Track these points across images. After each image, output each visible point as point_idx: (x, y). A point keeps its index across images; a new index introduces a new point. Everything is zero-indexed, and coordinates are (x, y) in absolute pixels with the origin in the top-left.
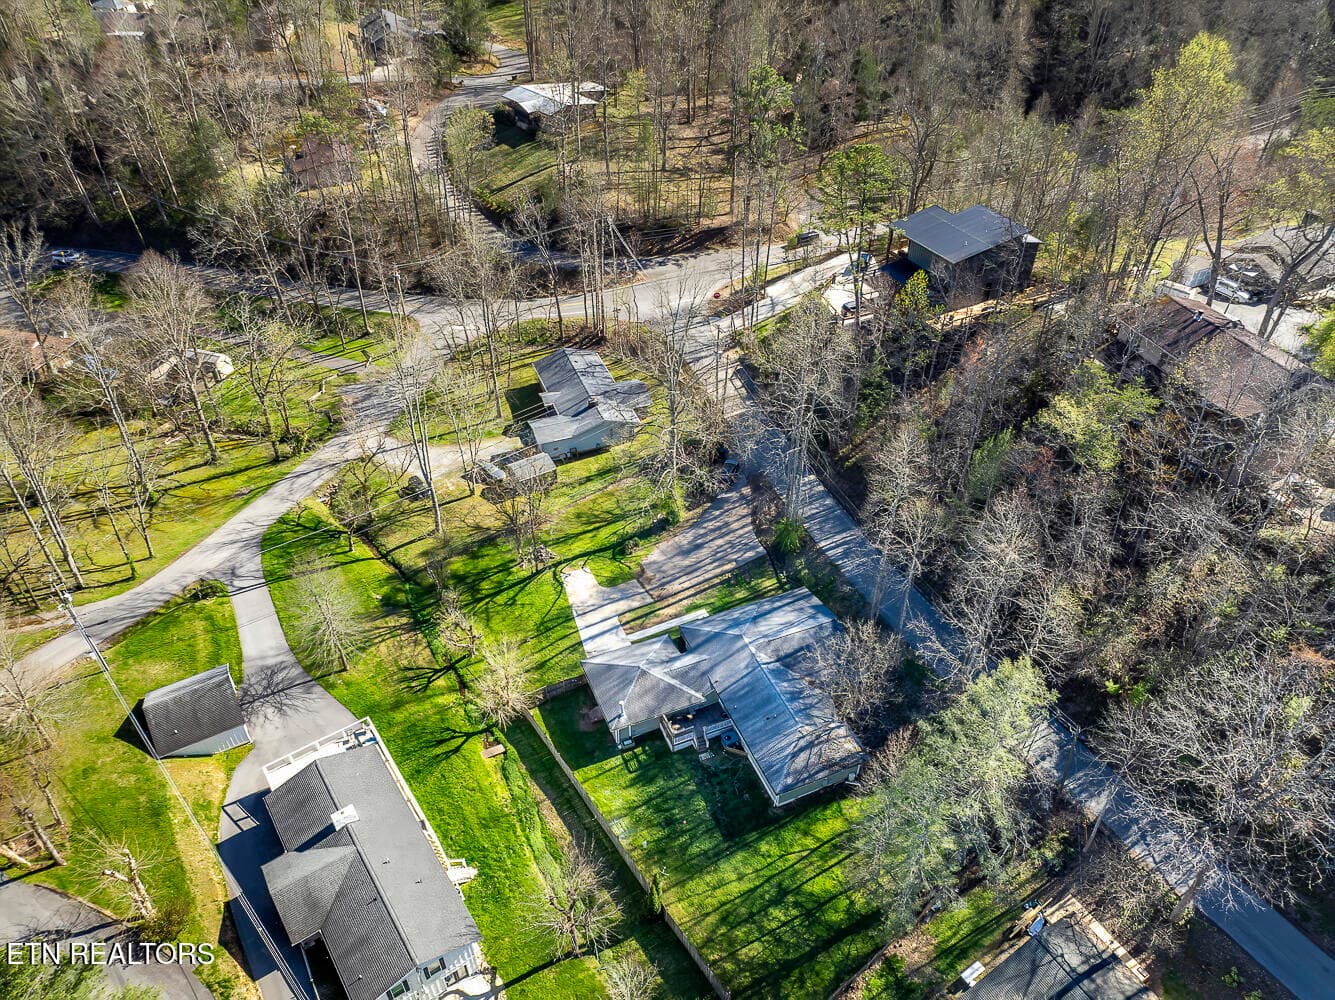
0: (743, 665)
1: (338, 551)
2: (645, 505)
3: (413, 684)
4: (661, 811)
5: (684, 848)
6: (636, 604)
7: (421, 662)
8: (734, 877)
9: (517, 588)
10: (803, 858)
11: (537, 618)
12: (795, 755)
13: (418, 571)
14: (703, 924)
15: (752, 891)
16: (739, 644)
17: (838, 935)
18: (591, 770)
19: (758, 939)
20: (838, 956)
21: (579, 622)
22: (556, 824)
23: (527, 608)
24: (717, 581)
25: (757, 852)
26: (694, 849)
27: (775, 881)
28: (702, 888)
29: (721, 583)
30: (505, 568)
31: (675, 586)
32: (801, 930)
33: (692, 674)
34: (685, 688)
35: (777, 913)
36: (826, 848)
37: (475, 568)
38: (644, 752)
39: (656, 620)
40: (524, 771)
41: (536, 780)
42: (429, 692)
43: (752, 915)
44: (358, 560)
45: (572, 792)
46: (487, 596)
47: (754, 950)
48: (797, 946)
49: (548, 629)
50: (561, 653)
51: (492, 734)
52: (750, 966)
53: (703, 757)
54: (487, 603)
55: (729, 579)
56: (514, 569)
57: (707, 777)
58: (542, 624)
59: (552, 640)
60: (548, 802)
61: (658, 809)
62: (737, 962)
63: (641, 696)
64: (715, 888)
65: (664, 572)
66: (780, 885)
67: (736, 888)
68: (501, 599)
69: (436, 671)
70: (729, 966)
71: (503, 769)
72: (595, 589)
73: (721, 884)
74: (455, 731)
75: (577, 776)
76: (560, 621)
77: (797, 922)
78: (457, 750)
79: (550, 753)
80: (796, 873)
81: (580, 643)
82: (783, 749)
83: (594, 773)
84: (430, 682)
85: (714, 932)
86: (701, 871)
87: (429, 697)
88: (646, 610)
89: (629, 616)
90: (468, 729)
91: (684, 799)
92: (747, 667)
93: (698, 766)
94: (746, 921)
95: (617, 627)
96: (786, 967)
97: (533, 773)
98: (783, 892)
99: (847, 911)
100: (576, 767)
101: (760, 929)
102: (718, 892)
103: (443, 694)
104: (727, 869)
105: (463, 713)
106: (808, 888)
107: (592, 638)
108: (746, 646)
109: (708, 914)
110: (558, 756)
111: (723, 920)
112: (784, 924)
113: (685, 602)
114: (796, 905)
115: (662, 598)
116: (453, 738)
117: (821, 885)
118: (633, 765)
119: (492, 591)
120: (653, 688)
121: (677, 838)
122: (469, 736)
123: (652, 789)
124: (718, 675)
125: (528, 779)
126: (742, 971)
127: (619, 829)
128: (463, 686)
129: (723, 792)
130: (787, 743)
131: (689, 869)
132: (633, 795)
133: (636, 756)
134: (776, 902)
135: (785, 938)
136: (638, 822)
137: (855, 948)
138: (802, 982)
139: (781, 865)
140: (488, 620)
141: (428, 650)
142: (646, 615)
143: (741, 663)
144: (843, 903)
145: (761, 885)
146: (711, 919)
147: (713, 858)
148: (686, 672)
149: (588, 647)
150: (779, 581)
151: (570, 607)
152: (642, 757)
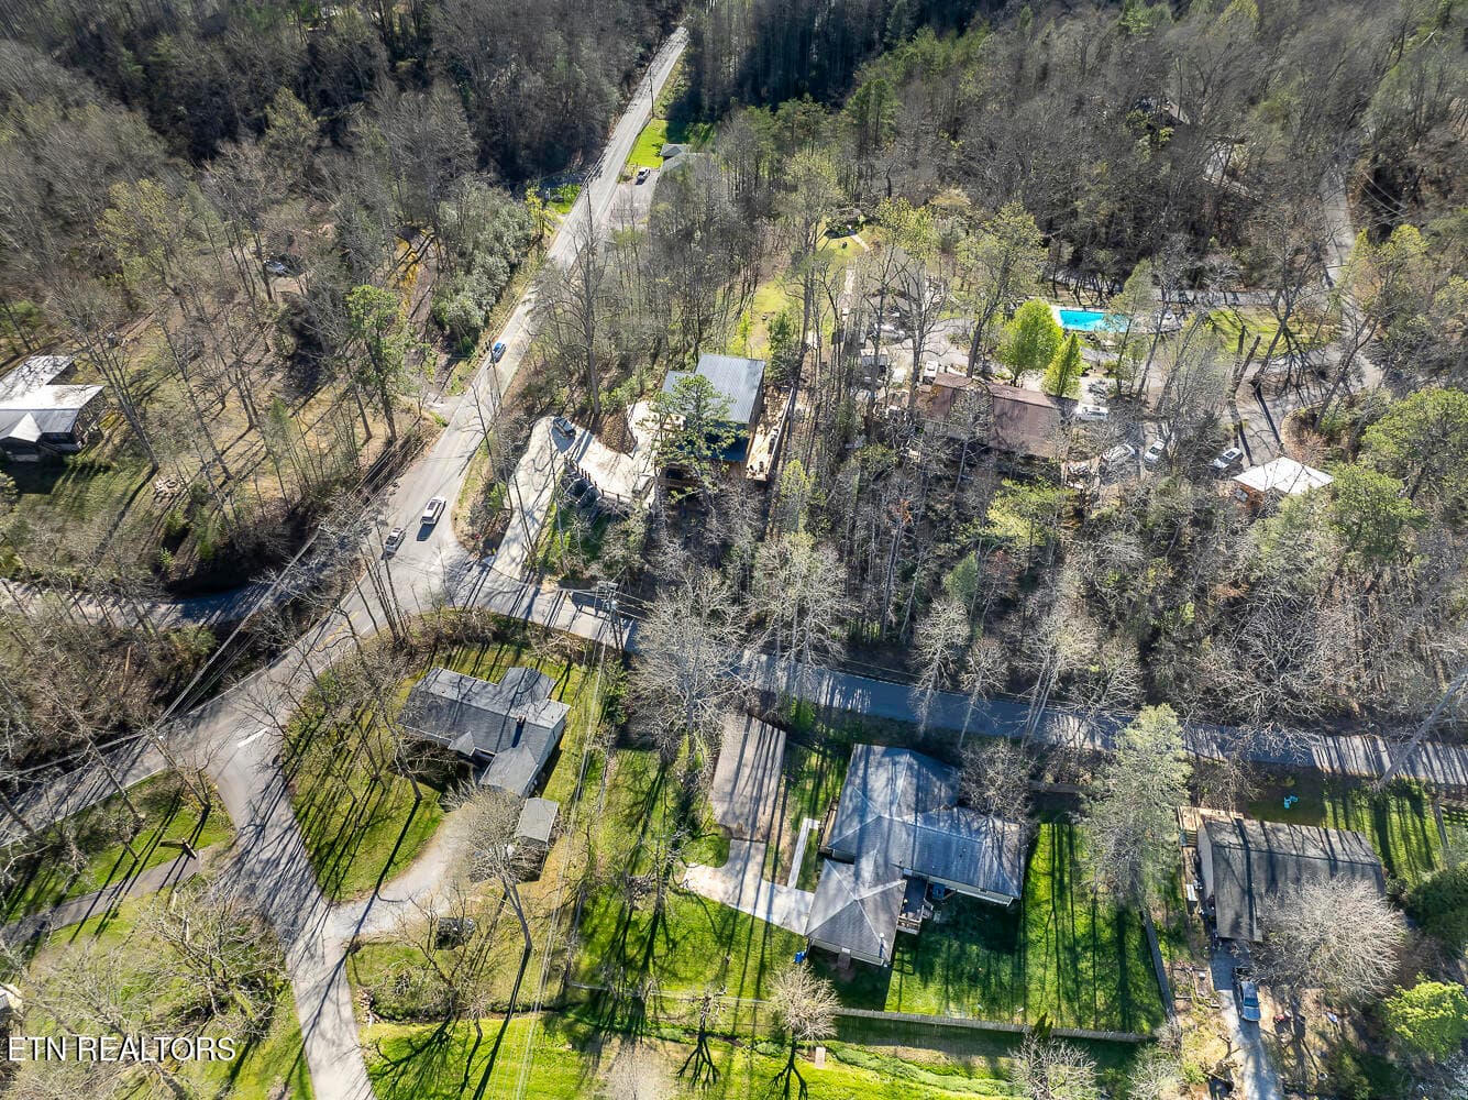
0: (904, 836)
1: (470, 1047)
2: (653, 774)
3: (704, 1077)
4: (959, 977)
5: (1000, 984)
6: (759, 858)
7: (681, 1057)
8: (1042, 971)
9: (659, 929)
10: (1056, 919)
11: (709, 938)
12: (1001, 864)
13: (562, 996)
14: (1064, 1013)
15: (1059, 967)
16: (886, 824)
17: (1120, 942)
18: (891, 1000)
19: (1095, 990)
20: (1134, 955)
21: (746, 909)
22: (923, 1055)
23: (691, 937)
24: (782, 789)
25: (1032, 942)
26: (1006, 979)
27: (1060, 947)
28: (1038, 996)
29: (787, 788)
30: (625, 924)
31: (763, 820)
32: (1103, 961)
33: (881, 872)
34: (889, 886)
35: (1083, 965)
36: (1058, 903)
37: (603, 947)
38: (903, 953)
39: (786, 857)
40: (856, 1047)
41: (870, 1044)
42: (723, 1070)
43: (1075, 981)
44: (500, 1038)
45: (902, 1025)
46: (646, 959)
47: (1101, 999)
48: (1112, 971)
49: (731, 937)
50: (764, 944)
51: (802, 1047)
52: (1110, 1007)
53: (937, 918)
54: (654, 963)
55: (788, 781)
56: (634, 917)
57: (952, 927)
58: (720, 937)
59: (745, 941)
60: (900, 1048)
61: (959, 978)
62: (1103, 1014)
63: (877, 919)
64: (1043, 988)
65: (742, 814)
66: (1065, 948)
67: (1051, 975)
68: (660, 948)
69: (699, 1051)
70: (1103, 1021)
71: (843, 1061)
72: (719, 874)
73: (1042, 982)
74: (781, 1075)
75: (890, 1012)
76: (731, 921)
77: (1097, 958)
78: (803, 1084)
79: (854, 1017)
80: (1063, 933)
81: (768, 924)
82: (991, 866)
83: (896, 999)
84: (710, 1063)
85: (1074, 1011)
86: (1026, 988)
87: (728, 1073)
88: (771, 856)
89: (768, 871)
90: (784, 1063)
91: (963, 954)
92: (909, 835)
93: (941, 928)
94: (1078, 987)
95: (772, 888)
96: (1123, 987)
97: (863, 1041)
98: (1071, 950)
99: (1108, 925)
100: (881, 1007)
101: (1088, 982)
102: (1048, 987)
103: (731, 1061)
104: (1035, 970)
105: (762, 1058)
106: (1078, 934)
107: (769, 912)
108: (891, 821)
109: (1059, 1006)
110: (860, 1013)
111: (1070, 1000)
112: (1094, 966)
113: (786, 824)
114: (1085, 949)
115: (767, 837)
116: (788, 1079)
117: (1081, 925)
118: (908, 968)
119: (644, 951)
120: (876, 905)
121: (990, 983)
122: (791, 1065)
123: (938, 970)
124: (896, 856)
125: (867, 1048)
126: (1111, 1014)
127: (956, 1015)
128: (731, 1038)
129: (974, 928)
130: (988, 861)
131: (1018, 992)
132: (933, 987)
133: (902, 961)
134: (1075, 960)
135: (1103, 973)
136: (958, 999)
137: (1134, 940)
138: (1138, 988)
139: (1052, 936)
140: (675, 975)
141: (667, 1043)
142: (776, 860)
143: (900, 836)
144: (1100, 923)
145: (1058, 959)
146: (1064, 1006)
147: (1020, 970)
148: (877, 874)
149: (776, 920)
150: (818, 752)
151: (723, 905)
152: (907, 957)
